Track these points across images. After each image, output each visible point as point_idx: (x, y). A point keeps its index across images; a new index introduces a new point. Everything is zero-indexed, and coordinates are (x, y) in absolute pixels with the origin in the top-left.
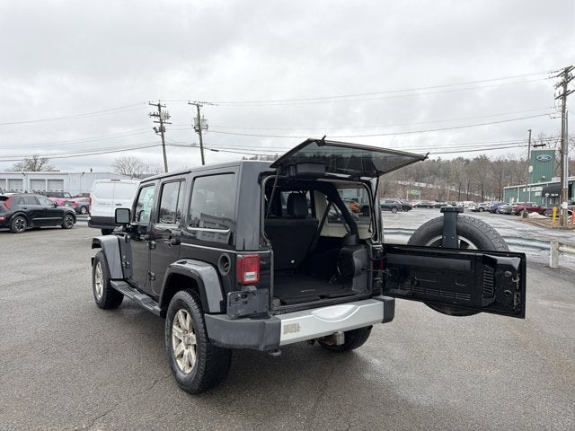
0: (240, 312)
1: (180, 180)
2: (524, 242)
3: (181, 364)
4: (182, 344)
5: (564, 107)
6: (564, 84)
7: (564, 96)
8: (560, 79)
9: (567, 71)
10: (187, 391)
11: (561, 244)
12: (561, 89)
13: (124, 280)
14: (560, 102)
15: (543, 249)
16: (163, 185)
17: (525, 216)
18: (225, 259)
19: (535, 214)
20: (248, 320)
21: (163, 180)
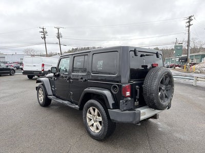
0: (125, 108)
1: (85, 55)
2: (183, 77)
3: (93, 129)
4: (92, 121)
5: (189, 30)
6: (189, 22)
7: (189, 26)
8: (188, 20)
9: (190, 17)
10: (97, 140)
11: (197, 78)
12: (188, 24)
13: (53, 95)
14: (188, 28)
15: (190, 79)
16: (74, 57)
17: (174, 68)
18: (115, 87)
19: (177, 67)
20: (127, 112)
21: (74, 55)
